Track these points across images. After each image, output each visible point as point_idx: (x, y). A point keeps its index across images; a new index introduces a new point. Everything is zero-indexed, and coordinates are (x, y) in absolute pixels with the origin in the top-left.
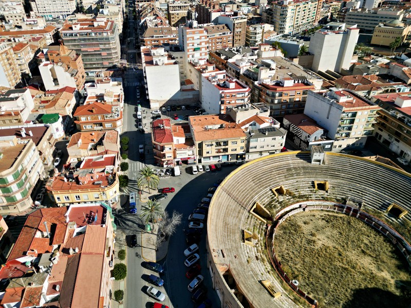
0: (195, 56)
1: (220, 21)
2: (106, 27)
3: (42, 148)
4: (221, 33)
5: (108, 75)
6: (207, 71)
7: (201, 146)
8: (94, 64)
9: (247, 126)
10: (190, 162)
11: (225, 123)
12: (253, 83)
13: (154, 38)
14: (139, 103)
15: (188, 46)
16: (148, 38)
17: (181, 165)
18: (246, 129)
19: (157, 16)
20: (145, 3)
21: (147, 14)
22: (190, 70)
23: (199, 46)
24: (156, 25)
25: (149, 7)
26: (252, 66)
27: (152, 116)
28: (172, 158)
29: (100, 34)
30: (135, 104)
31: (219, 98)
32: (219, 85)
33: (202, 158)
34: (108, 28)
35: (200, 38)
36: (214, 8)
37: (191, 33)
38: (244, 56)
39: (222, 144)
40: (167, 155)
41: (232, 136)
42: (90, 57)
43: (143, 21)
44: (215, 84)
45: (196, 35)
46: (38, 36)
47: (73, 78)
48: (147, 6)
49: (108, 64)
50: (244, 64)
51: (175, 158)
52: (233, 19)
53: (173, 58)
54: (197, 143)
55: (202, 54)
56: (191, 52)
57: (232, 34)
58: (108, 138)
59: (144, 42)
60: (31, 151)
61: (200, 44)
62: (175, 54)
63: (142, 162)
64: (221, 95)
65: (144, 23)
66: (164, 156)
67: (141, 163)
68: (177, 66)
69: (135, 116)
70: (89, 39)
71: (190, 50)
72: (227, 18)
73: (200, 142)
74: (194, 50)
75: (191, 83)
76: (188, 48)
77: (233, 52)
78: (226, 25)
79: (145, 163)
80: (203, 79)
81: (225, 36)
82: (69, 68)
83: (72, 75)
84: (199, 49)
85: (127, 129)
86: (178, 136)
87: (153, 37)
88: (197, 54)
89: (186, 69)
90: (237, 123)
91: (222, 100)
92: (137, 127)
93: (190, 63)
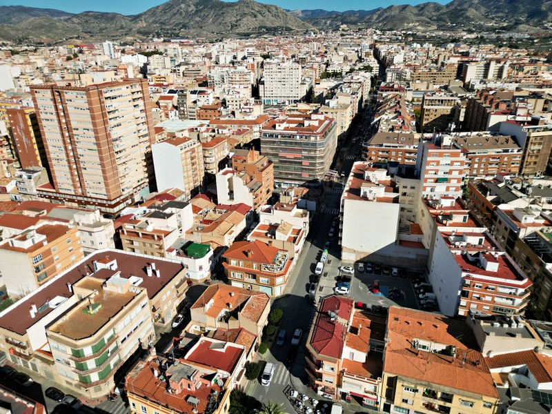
0: (436, 190)
1: (502, 129)
2: (318, 128)
3: (158, 302)
4: (500, 150)
5: (300, 194)
6: (450, 222)
7: (392, 383)
8: (291, 174)
9: (507, 369)
10: (366, 402)
11: (458, 345)
12: (542, 266)
13: (383, 147)
14: (327, 246)
15: (427, 173)
16: (374, 147)
17: (349, 401)
18: (504, 376)
19: (398, 114)
20: (392, 92)
21: (385, 111)
22: (422, 211)
23: (447, 176)
24: (392, 129)
25: (393, 100)
26: (546, 228)
27: (338, 273)
28: (334, 385)
29: (306, 138)
30: (322, 246)
31: (459, 284)
32: (464, 257)
33: (392, 406)
34: (319, 131)
35: (452, 164)
36: (497, 106)
37: (436, 156)
38: (533, 203)
39: (439, 395)
40: (325, 377)
41: (465, 388)
42: (287, 165)
43: (376, 120)
44: (459, 252)
45: (444, 158)
46: (246, 127)
47: (251, 194)
48: (392, 98)
49: (307, 177)
50: (530, 220)
51: (339, 385)
52: (529, 129)
53: (396, 190)
54: (386, 375)
55: (451, 189)
56: (430, 183)
57: (521, 153)
58: (249, 308)
59: (367, 151)
60: (138, 308)
61: (450, 172)
62: (402, 183)
63: (287, 368)
64: (463, 280)
65: (376, 123)
66: (320, 376)
67: (285, 367)
68: (397, 207)
69: (313, 267)
70: (291, 143)
71: (428, 180)
72: (516, 126)
73: (392, 376)
74: (437, 181)
75: (421, 233)
76: (426, 176)
77: (514, 192)
78: (514, 138)
79: (290, 372)
80: (438, 236)
81: (506, 156)
82: (252, 180)
83: (252, 190)
84: (446, 180)
85: (293, 290)
86: (354, 347)
87: (381, 146)
88: (441, 189)
89: (417, 206)
90: (484, 355)
91: (465, 289)
92: (308, 291)
93: (426, 199)
